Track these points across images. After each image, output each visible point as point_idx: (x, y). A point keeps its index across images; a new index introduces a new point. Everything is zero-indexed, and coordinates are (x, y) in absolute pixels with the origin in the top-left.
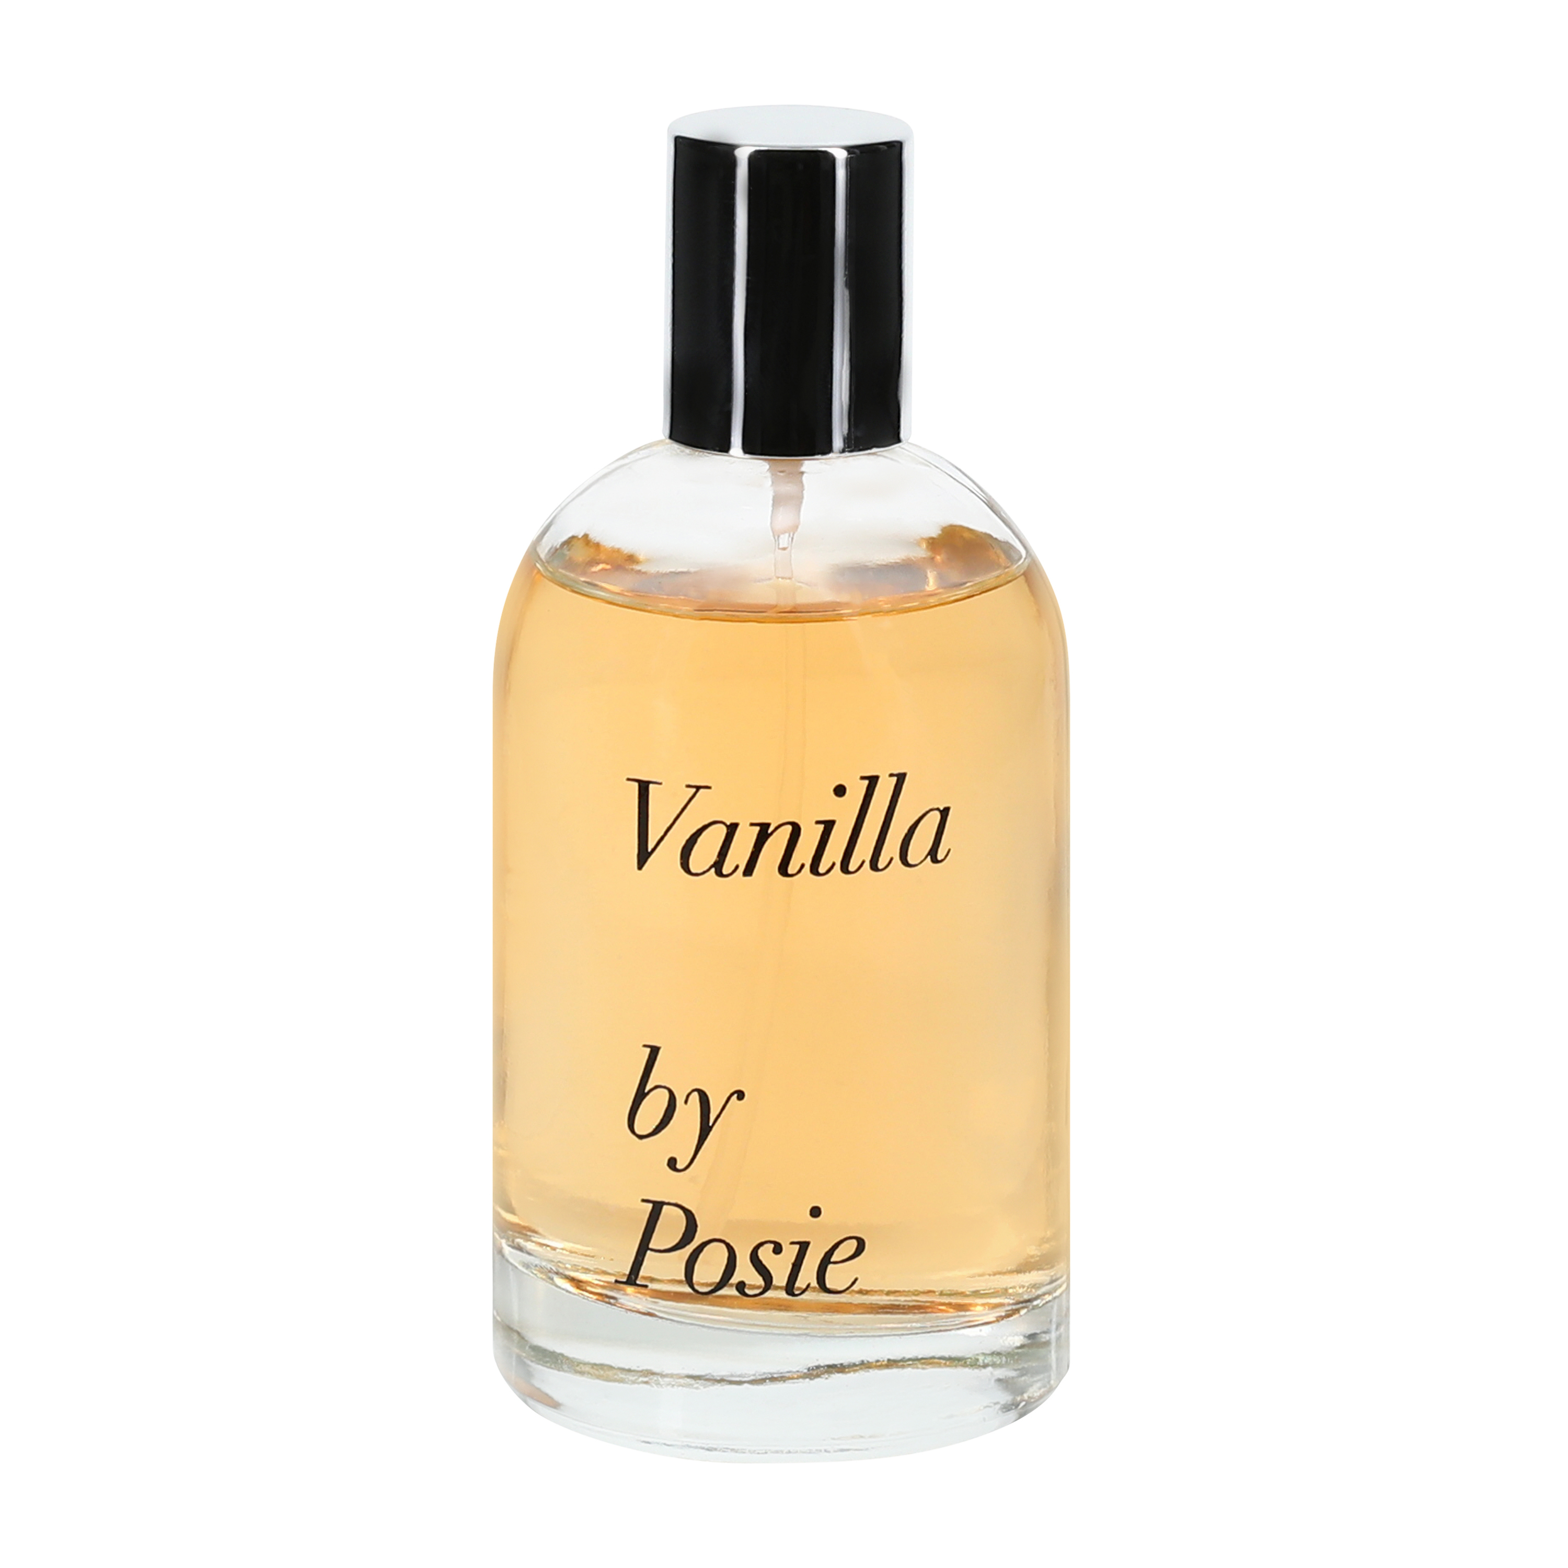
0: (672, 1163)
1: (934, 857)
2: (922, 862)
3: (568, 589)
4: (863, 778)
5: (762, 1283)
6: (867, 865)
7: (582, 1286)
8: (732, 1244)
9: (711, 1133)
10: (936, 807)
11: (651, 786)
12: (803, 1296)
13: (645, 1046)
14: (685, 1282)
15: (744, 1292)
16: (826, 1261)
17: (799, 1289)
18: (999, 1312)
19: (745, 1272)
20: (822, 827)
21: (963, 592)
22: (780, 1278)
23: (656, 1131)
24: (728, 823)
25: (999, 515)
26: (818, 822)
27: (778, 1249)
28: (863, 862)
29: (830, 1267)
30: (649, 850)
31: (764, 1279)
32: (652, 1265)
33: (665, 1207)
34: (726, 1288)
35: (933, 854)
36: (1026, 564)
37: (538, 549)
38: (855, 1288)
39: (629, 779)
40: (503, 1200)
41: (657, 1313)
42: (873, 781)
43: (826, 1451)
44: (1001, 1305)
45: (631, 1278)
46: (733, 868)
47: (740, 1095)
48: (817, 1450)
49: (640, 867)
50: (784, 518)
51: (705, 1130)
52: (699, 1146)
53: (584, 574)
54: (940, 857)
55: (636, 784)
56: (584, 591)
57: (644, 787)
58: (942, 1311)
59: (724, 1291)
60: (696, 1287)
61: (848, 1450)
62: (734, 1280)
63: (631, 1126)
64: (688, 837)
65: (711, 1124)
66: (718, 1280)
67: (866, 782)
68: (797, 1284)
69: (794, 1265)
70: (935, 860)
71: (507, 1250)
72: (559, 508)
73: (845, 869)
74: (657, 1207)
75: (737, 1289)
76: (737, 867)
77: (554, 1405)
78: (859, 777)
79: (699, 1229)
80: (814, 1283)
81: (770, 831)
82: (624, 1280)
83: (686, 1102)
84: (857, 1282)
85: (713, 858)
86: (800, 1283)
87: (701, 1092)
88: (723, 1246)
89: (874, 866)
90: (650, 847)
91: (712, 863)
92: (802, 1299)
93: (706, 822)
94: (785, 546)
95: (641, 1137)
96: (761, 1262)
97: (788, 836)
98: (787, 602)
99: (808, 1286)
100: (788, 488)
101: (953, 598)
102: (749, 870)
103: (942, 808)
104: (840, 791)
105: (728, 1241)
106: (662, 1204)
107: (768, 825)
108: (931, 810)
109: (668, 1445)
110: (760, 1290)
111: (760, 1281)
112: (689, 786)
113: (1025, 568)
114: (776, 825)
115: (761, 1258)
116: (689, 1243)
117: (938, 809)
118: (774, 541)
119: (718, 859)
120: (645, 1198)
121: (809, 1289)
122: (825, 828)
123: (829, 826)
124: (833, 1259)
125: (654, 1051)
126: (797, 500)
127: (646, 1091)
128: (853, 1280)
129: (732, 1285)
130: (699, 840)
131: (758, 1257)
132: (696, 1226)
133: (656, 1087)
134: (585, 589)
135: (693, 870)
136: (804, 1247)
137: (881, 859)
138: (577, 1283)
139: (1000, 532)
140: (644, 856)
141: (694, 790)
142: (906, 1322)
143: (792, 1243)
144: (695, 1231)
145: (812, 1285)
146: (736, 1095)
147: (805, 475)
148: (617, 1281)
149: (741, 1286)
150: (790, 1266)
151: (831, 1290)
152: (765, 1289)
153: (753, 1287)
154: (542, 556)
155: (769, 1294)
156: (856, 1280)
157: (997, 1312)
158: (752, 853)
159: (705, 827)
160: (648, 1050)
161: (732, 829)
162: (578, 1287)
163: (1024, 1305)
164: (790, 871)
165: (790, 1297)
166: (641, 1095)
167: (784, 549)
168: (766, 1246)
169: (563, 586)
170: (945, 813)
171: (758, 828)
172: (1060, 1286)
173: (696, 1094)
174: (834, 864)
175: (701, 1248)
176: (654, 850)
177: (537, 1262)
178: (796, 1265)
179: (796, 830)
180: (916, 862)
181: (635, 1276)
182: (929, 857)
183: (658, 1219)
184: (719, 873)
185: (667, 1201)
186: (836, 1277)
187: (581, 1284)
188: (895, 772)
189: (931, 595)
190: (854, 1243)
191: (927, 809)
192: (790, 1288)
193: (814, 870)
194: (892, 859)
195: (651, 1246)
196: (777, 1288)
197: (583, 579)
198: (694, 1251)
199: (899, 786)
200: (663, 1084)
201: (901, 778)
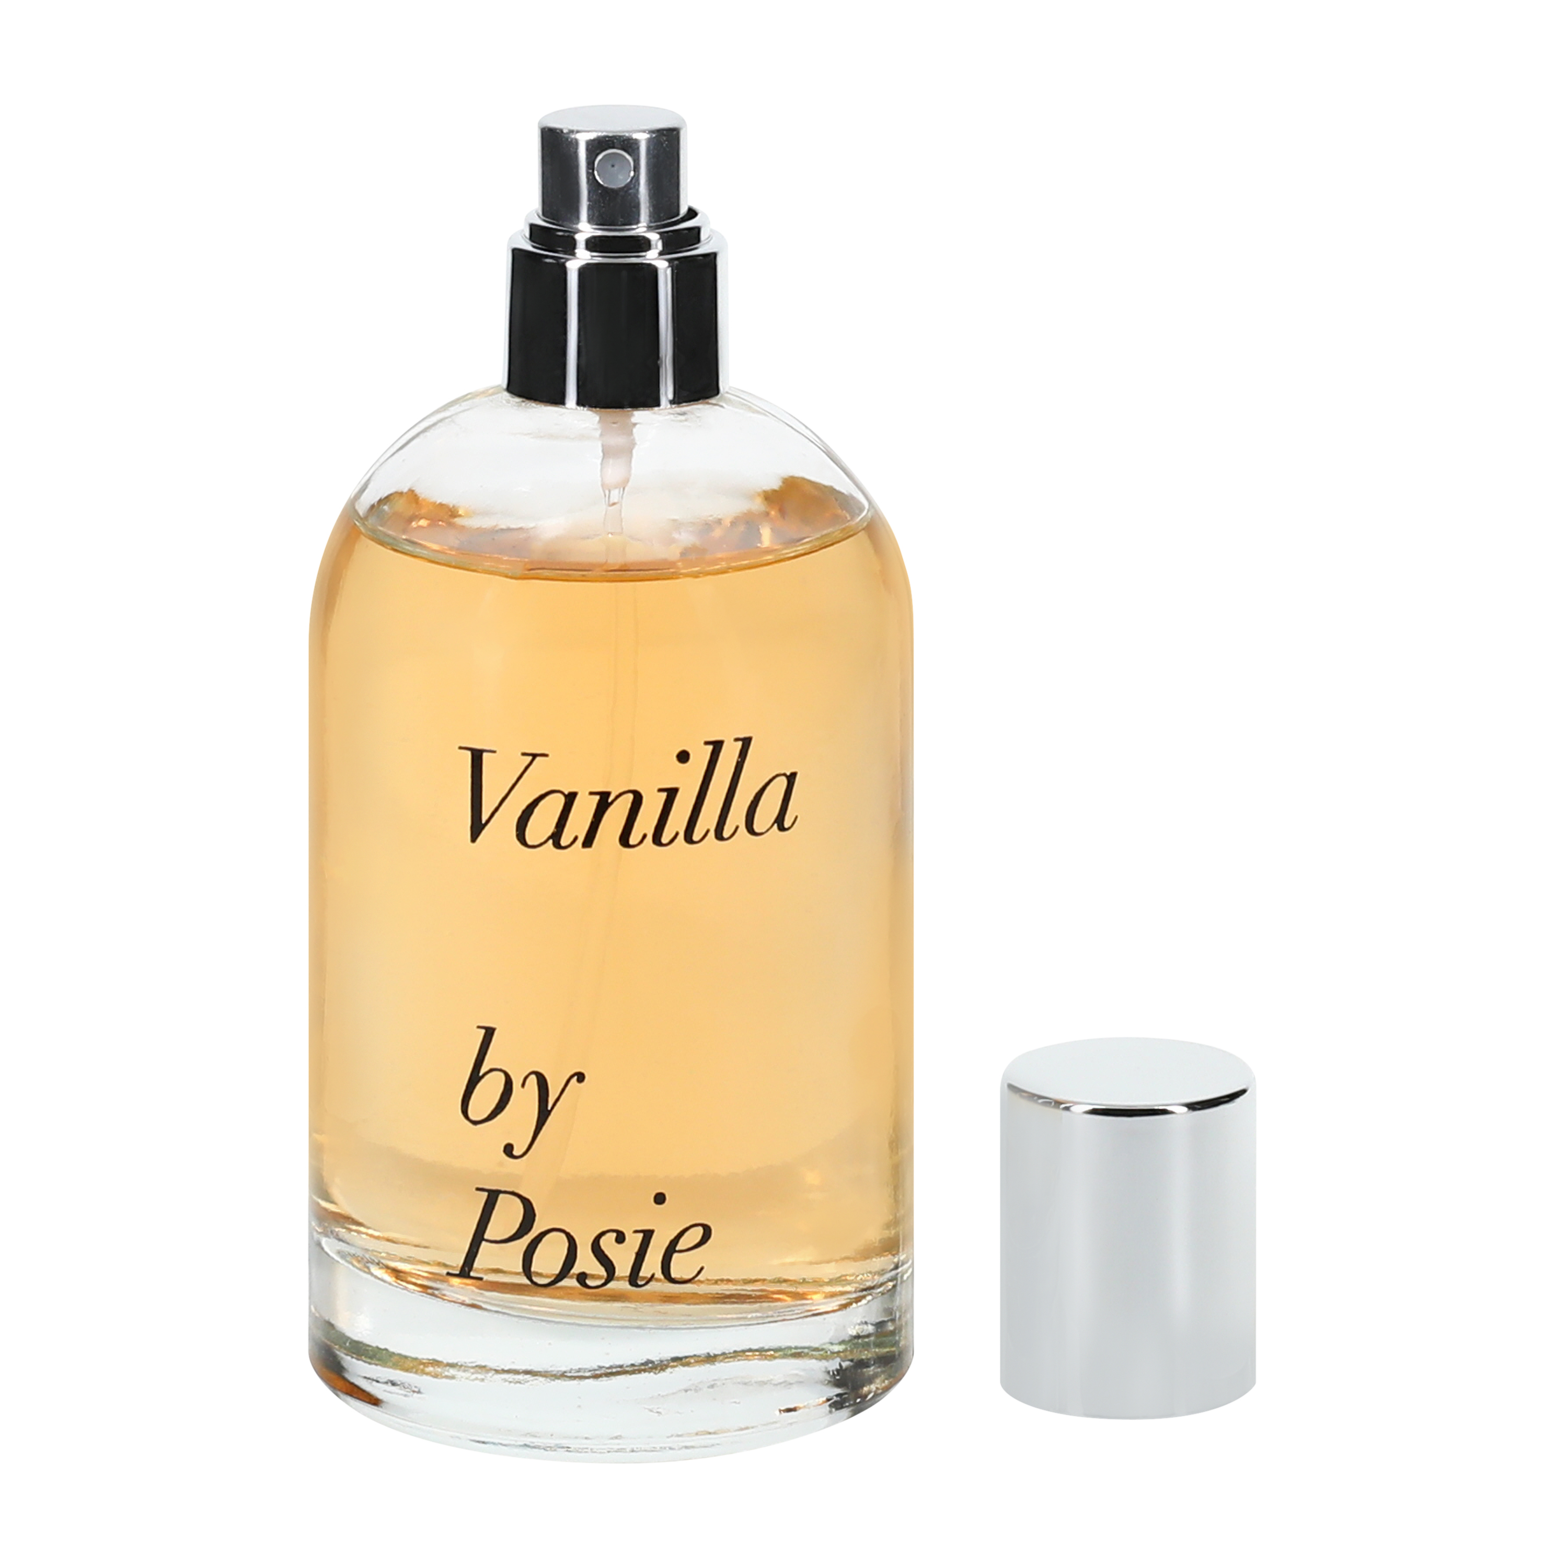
0: (508, 1150)
1: (781, 824)
2: (768, 830)
3: (388, 547)
4: (707, 743)
5: (605, 1274)
6: (712, 834)
7: (401, 1276)
8: (572, 1234)
9: (550, 1118)
10: (782, 772)
11: (485, 755)
12: (647, 1287)
13: (479, 1027)
14: (523, 1274)
15: (585, 1283)
16: (671, 1249)
17: (643, 1278)
18: (840, 1300)
19: (586, 1262)
20: (664, 795)
21: (801, 549)
22: (623, 1268)
23: (492, 1116)
24: (566, 793)
25: (839, 465)
26: (660, 790)
27: (620, 1238)
28: (708, 831)
29: (675, 1256)
30: (483, 822)
31: (606, 1270)
32: (487, 1257)
33: (501, 1196)
34: (566, 1280)
35: (779, 821)
36: (870, 515)
37: (357, 507)
38: (700, 1277)
39: (461, 748)
40: (320, 1188)
41: (484, 1306)
42: (717, 746)
43: (671, 1448)
44: (842, 1293)
45: (465, 1270)
46: (571, 839)
47: (581, 1077)
48: (661, 1448)
49: (474, 838)
50: (614, 472)
51: (544, 1114)
52: (537, 1132)
53: (404, 531)
54: (786, 825)
55: (469, 753)
56: (404, 549)
57: (477, 756)
58: (778, 1300)
59: (566, 1282)
60: (535, 1279)
61: (693, 1447)
62: (576, 1270)
63: (465, 1112)
64: (524, 807)
65: (549, 1108)
66: (557, 1272)
67: (710, 747)
68: (642, 1274)
69: (637, 1254)
70: (782, 828)
71: (324, 1241)
72: (378, 464)
73: (689, 838)
74: (493, 1196)
75: (578, 1281)
76: (576, 838)
77: (375, 1401)
78: (703, 742)
79: (537, 1218)
80: (659, 1275)
81: (610, 800)
82: (458, 1272)
83: (523, 1085)
84: (703, 1272)
85: (551, 829)
86: (645, 1272)
87: (538, 1074)
88: (563, 1236)
89: (719, 835)
90: (484, 819)
91: (549, 834)
92: (646, 1290)
93: (543, 792)
94: (616, 501)
95: (475, 1123)
96: (603, 1252)
97: (629, 805)
98: (616, 560)
99: (653, 1276)
100: (617, 440)
101: (792, 555)
102: (588, 842)
103: (788, 774)
104: (683, 757)
105: (568, 1230)
106: (499, 1192)
107: (608, 794)
108: (777, 776)
109: (505, 1445)
110: (603, 1281)
111: (602, 1272)
112: (524, 754)
113: (869, 520)
114: (617, 793)
115: (603, 1247)
116: (526, 1233)
117: (784, 775)
118: (603, 495)
119: (555, 830)
120: (481, 1186)
121: (653, 1279)
122: (668, 796)
123: (672, 793)
124: (677, 1248)
125: (489, 1033)
126: (627, 451)
127: (481, 1074)
128: (698, 1269)
129: (572, 1277)
130: (536, 810)
131: (600, 1247)
132: (534, 1215)
133: (491, 1070)
134: (407, 548)
135: (529, 842)
136: (648, 1235)
137: (726, 828)
138: (397, 1273)
139: (843, 485)
140: (477, 828)
141: (530, 758)
142: (746, 1312)
143: (636, 1232)
144: (534, 1220)
145: (656, 1276)
146: (576, 1078)
147: (638, 426)
148: (448, 1274)
149: (582, 1278)
150: (634, 1256)
151: (677, 1280)
152: (608, 1281)
153: (593, 1277)
154: (361, 513)
155: (611, 1285)
156: (702, 1269)
157: (838, 1300)
158: (592, 823)
159: (542, 797)
160: (483, 1031)
161: (571, 798)
162: (397, 1278)
163: (868, 1292)
164: (632, 842)
165: (634, 1288)
166: (475, 1079)
167: (614, 504)
168: (608, 1235)
169: (382, 543)
170: (791, 778)
171: (597, 798)
172: (906, 1271)
173: (533, 1077)
174: (677, 834)
175: (540, 1238)
176: (488, 821)
177: (352, 1251)
178: (640, 1255)
179: (638, 799)
180: (763, 831)
181: (468, 1269)
182: (776, 825)
183: (493, 1209)
184: (557, 845)
185: (503, 1189)
186: (681, 1266)
187: (401, 1274)
188: (742, 736)
189: (768, 551)
190: (700, 1231)
191: (774, 774)
192: (634, 1278)
193: (657, 840)
194: (737, 828)
195: (486, 1237)
196: (619, 1279)
197: (404, 537)
198: (532, 1241)
199: (744, 751)
200: (499, 1067)
201: (746, 742)
